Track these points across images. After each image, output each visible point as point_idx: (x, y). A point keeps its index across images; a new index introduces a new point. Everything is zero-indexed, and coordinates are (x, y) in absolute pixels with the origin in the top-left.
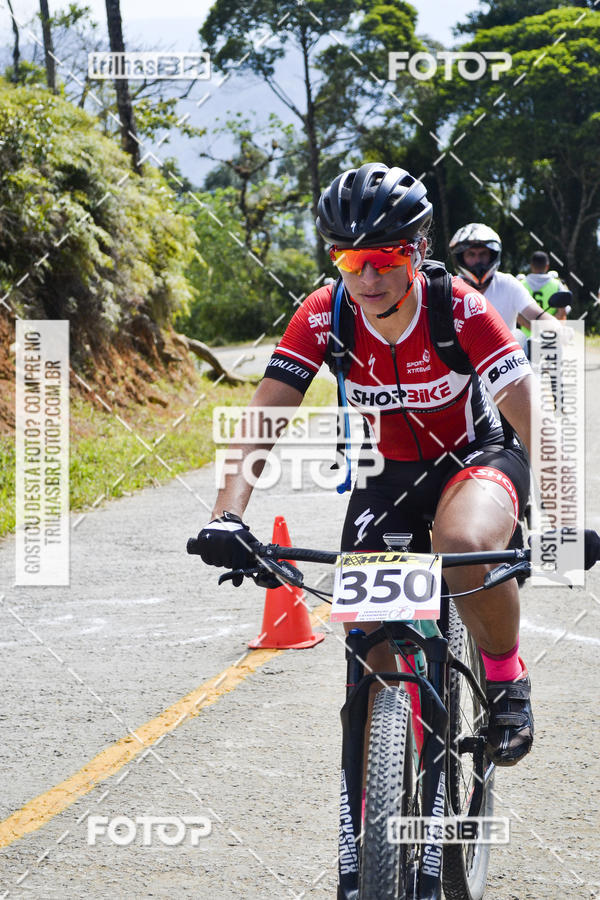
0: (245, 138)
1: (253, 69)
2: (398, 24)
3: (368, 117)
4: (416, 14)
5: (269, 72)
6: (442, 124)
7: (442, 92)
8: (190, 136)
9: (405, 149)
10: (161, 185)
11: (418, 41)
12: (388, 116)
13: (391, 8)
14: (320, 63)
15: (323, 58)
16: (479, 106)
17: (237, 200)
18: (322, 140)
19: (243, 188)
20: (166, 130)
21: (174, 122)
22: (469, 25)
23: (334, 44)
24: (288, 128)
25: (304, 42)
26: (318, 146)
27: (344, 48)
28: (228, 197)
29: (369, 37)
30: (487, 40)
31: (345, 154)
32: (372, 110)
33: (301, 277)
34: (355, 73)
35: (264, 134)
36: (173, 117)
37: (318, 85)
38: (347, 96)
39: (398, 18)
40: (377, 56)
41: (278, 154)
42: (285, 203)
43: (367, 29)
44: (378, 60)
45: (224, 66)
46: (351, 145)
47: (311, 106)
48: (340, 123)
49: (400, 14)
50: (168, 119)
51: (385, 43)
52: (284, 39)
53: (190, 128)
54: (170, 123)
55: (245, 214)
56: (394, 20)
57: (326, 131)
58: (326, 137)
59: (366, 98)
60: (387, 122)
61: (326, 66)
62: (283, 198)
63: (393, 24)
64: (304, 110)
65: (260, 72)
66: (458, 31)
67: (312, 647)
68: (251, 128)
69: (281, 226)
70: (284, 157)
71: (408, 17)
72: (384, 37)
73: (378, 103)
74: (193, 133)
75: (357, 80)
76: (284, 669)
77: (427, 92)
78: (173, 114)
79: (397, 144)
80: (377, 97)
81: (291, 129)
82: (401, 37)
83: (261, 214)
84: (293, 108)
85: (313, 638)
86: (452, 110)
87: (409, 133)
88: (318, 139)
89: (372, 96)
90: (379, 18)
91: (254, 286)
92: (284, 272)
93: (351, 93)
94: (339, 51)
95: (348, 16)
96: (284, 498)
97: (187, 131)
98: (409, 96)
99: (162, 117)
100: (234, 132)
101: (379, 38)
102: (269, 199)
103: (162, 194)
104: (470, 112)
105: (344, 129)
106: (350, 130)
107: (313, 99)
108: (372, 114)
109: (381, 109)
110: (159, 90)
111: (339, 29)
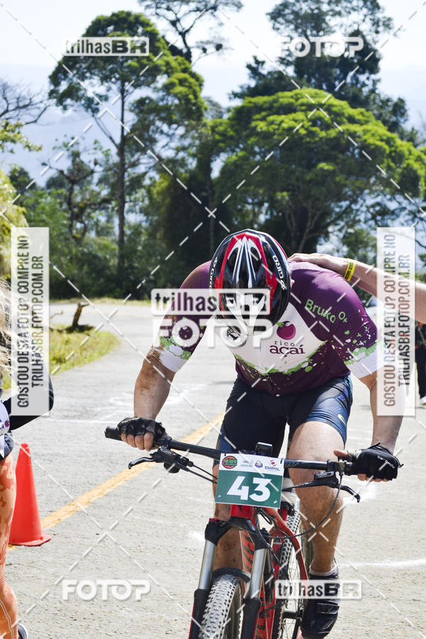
0: (76, 155)
1: (84, 107)
2: (190, 87)
3: (163, 149)
4: (203, 81)
5: (95, 111)
6: (215, 160)
7: (217, 137)
8: (30, 150)
9: (188, 175)
10: (4, 183)
11: (203, 101)
12: (178, 150)
13: (186, 76)
14: (133, 108)
15: (135, 105)
16: (242, 150)
17: (65, 198)
18: (130, 162)
19: (71, 190)
20: (13, 144)
21: (19, 139)
22: (240, 94)
23: (144, 96)
24: (107, 151)
25: (123, 91)
26: (126, 166)
27: (151, 100)
28: (59, 196)
29: (169, 94)
30: (251, 105)
31: (145, 174)
32: (167, 145)
33: (105, 258)
34: (156, 118)
35: (89, 154)
36: (19, 136)
37: (131, 123)
38: (150, 133)
39: (190, 83)
40: (173, 108)
41: (98, 169)
42: (100, 204)
43: (168, 88)
44: (173, 110)
45: (65, 103)
46: (150, 168)
47: (123, 138)
48: (143, 151)
49: (192, 80)
50: (15, 136)
51: (180, 99)
52: (109, 89)
53: (30, 145)
54: (16, 139)
55: (70, 209)
56: (187, 84)
57: (133, 156)
58: (133, 160)
59: (163, 136)
60: (177, 154)
61: (137, 111)
62: (99, 200)
63: (186, 86)
64: (118, 140)
65: (90, 110)
66: (232, 96)
67: (39, 545)
68: (81, 148)
69: (95, 220)
70: (103, 171)
71: (197, 83)
72: (179, 95)
73: (171, 140)
74: (32, 148)
75: (158, 123)
76: (12, 563)
77: (206, 137)
78: (19, 133)
79: (182, 170)
80: (170, 136)
81: (108, 152)
82: (191, 97)
83: (82, 210)
84: (111, 138)
85: (41, 538)
86: (223, 150)
87: (191, 164)
88: (127, 161)
89: (168, 135)
90: (176, 81)
91: (71, 260)
92: (93, 253)
93: (153, 131)
94: (147, 101)
95: (156, 77)
96: (55, 422)
97: (28, 146)
98: (193, 138)
99: (11, 135)
100: (68, 150)
101: (175, 96)
102: (89, 200)
103: (5, 189)
104: (235, 154)
105: (146, 156)
106: (151, 157)
107: (125, 133)
108: (167, 147)
109: (173, 145)
110: (18, 115)
111: (149, 86)
